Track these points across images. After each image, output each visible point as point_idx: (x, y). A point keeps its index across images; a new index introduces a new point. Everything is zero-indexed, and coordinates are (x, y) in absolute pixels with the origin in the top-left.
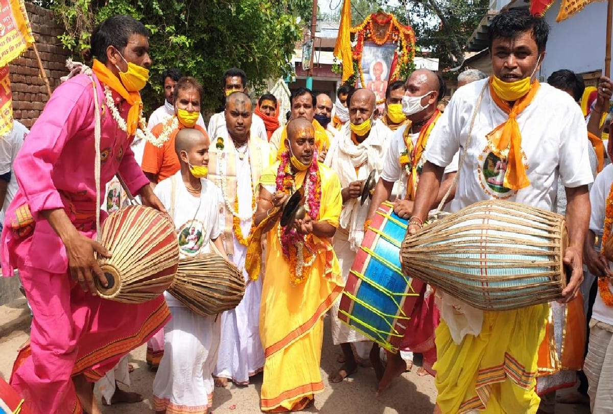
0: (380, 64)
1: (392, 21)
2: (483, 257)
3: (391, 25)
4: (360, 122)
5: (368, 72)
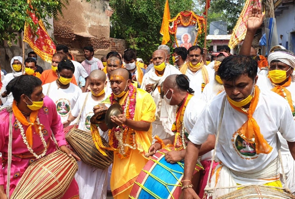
0: (187, 35)
1: (192, 15)
4: (159, 63)
5: (180, 40)
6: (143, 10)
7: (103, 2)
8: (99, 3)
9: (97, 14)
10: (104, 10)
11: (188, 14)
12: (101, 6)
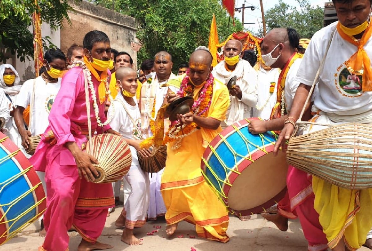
1: (248, 36)
2: (355, 173)
3: (248, 38)
4: (232, 56)
6: (181, 44)
7: (128, 31)
8: (123, 32)
9: (119, 47)
10: (129, 43)
11: (244, 36)
12: (126, 36)
